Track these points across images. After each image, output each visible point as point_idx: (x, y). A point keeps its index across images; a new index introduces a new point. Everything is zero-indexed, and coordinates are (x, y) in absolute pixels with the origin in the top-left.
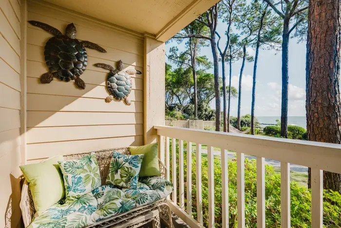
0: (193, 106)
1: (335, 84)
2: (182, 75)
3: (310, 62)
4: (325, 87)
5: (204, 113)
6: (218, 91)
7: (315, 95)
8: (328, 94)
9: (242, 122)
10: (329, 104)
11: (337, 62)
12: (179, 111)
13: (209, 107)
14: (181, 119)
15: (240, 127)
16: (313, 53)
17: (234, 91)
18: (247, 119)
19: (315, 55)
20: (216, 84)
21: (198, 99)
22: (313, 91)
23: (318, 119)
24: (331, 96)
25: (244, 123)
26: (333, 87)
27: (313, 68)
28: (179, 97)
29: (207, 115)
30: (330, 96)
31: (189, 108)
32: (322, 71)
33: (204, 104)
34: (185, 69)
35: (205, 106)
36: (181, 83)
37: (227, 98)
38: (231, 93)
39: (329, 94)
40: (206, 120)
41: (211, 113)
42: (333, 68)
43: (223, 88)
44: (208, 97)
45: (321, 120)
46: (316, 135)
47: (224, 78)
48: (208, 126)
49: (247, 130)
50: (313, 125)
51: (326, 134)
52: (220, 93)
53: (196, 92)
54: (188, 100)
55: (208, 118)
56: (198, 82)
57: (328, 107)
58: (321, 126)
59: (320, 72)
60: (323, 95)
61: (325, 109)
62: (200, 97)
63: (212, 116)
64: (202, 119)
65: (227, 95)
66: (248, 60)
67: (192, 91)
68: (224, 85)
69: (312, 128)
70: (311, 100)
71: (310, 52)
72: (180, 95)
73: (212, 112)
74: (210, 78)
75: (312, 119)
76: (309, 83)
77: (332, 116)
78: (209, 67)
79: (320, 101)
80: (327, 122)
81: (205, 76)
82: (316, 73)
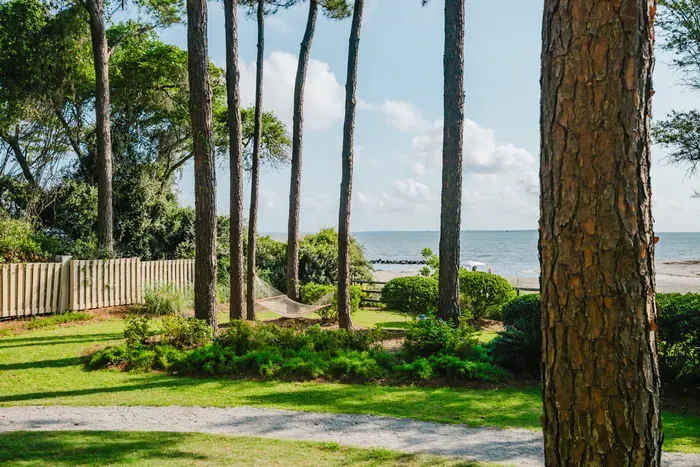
0: (94, 191)
1: (638, 156)
2: (35, 40)
3: (559, 52)
4: (608, 165)
5: (146, 224)
6: (206, 132)
7: (572, 197)
8: (616, 200)
9: (305, 259)
10: (622, 242)
11: (647, 65)
12: (17, 216)
13: (169, 198)
14: (27, 255)
15: (298, 286)
16: (568, 12)
17: (275, 132)
18: (324, 248)
19: (576, 24)
20: (198, 99)
21: (118, 158)
22: (568, 182)
23: (583, 304)
24: (628, 209)
25: (315, 266)
26: (633, 169)
27: (566, 81)
28: (22, 145)
29: (158, 235)
30: (622, 208)
31: (75, 200)
32: (599, 97)
33: (148, 185)
34: (53, 13)
35: (150, 192)
36: (28, 75)
37: (245, 163)
38: (261, 139)
39: (621, 198)
40: (155, 258)
41: (178, 224)
42: (633, 91)
43: (230, 118)
44: (165, 152)
45: (592, 309)
46: (574, 375)
47: (232, 76)
48: (162, 283)
49: (324, 298)
50: (566, 330)
51: (611, 368)
52: (215, 136)
53: (108, 125)
54: (68, 160)
55: (165, 246)
56: (116, 83)
57: (617, 255)
58: (595, 334)
59: (593, 102)
60: (599, 203)
61: (607, 261)
62: (130, 149)
63: (181, 236)
64: (138, 252)
65: (246, 147)
66: (329, 9)
67: (90, 118)
68: (233, 101)
69: (560, 343)
70: (561, 220)
71: (556, 9)
72: (28, 136)
73: (185, 221)
74: (174, 69)
75: (563, 302)
76: (551, 142)
77: (629, 292)
78: (169, 20)
79: (590, 228)
80: (612, 317)
81: (149, 57)
82: (579, 102)
